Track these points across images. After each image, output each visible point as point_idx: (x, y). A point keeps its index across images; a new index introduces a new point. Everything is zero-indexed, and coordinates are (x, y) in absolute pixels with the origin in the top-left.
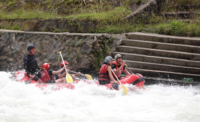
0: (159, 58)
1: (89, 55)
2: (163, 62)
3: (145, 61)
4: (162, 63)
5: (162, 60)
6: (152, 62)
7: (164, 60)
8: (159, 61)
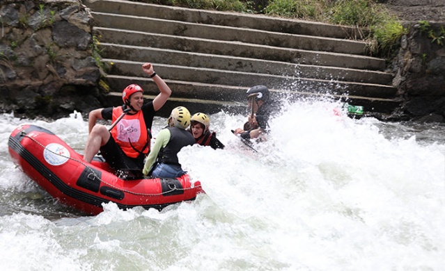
0: (230, 59)
1: (85, 50)
2: (241, 67)
3: (192, 64)
4: (238, 69)
5: (240, 62)
6: (212, 67)
7: (244, 64)
8: (230, 65)
